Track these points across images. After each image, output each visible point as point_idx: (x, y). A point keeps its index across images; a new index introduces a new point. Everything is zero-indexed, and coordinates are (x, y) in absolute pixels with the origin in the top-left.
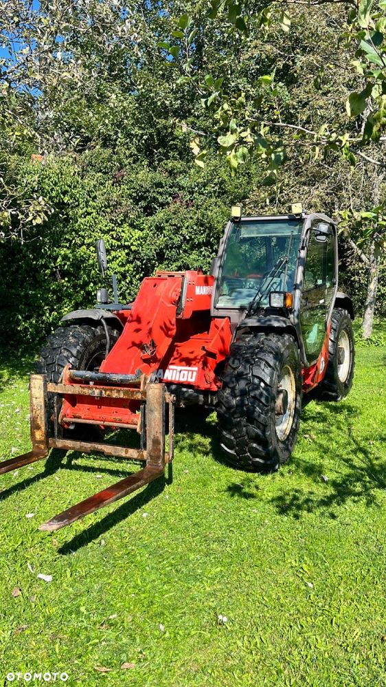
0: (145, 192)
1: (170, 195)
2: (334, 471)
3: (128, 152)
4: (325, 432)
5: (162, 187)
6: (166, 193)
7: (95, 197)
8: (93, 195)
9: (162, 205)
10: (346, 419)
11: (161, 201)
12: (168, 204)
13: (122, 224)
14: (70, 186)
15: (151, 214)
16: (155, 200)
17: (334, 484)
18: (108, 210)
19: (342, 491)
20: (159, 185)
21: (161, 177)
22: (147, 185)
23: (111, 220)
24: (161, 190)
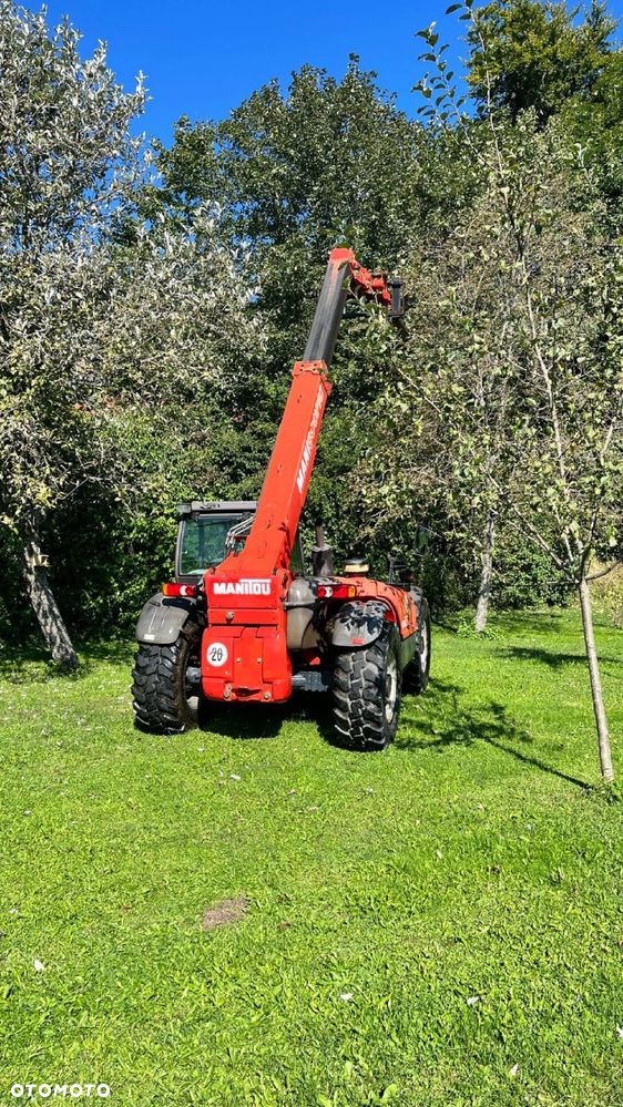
0: (231, 457)
1: (259, 460)
2: (439, 727)
3: (209, 409)
4: (435, 704)
5: (250, 452)
6: (255, 459)
7: (175, 462)
8: (173, 458)
9: (249, 472)
10: (453, 696)
11: (248, 467)
12: (256, 470)
13: (206, 492)
14: (147, 447)
15: (237, 482)
16: (242, 466)
17: (440, 734)
18: (191, 476)
19: (447, 738)
20: (248, 449)
21: (248, 440)
22: (234, 448)
23: (195, 488)
24: (248, 454)
